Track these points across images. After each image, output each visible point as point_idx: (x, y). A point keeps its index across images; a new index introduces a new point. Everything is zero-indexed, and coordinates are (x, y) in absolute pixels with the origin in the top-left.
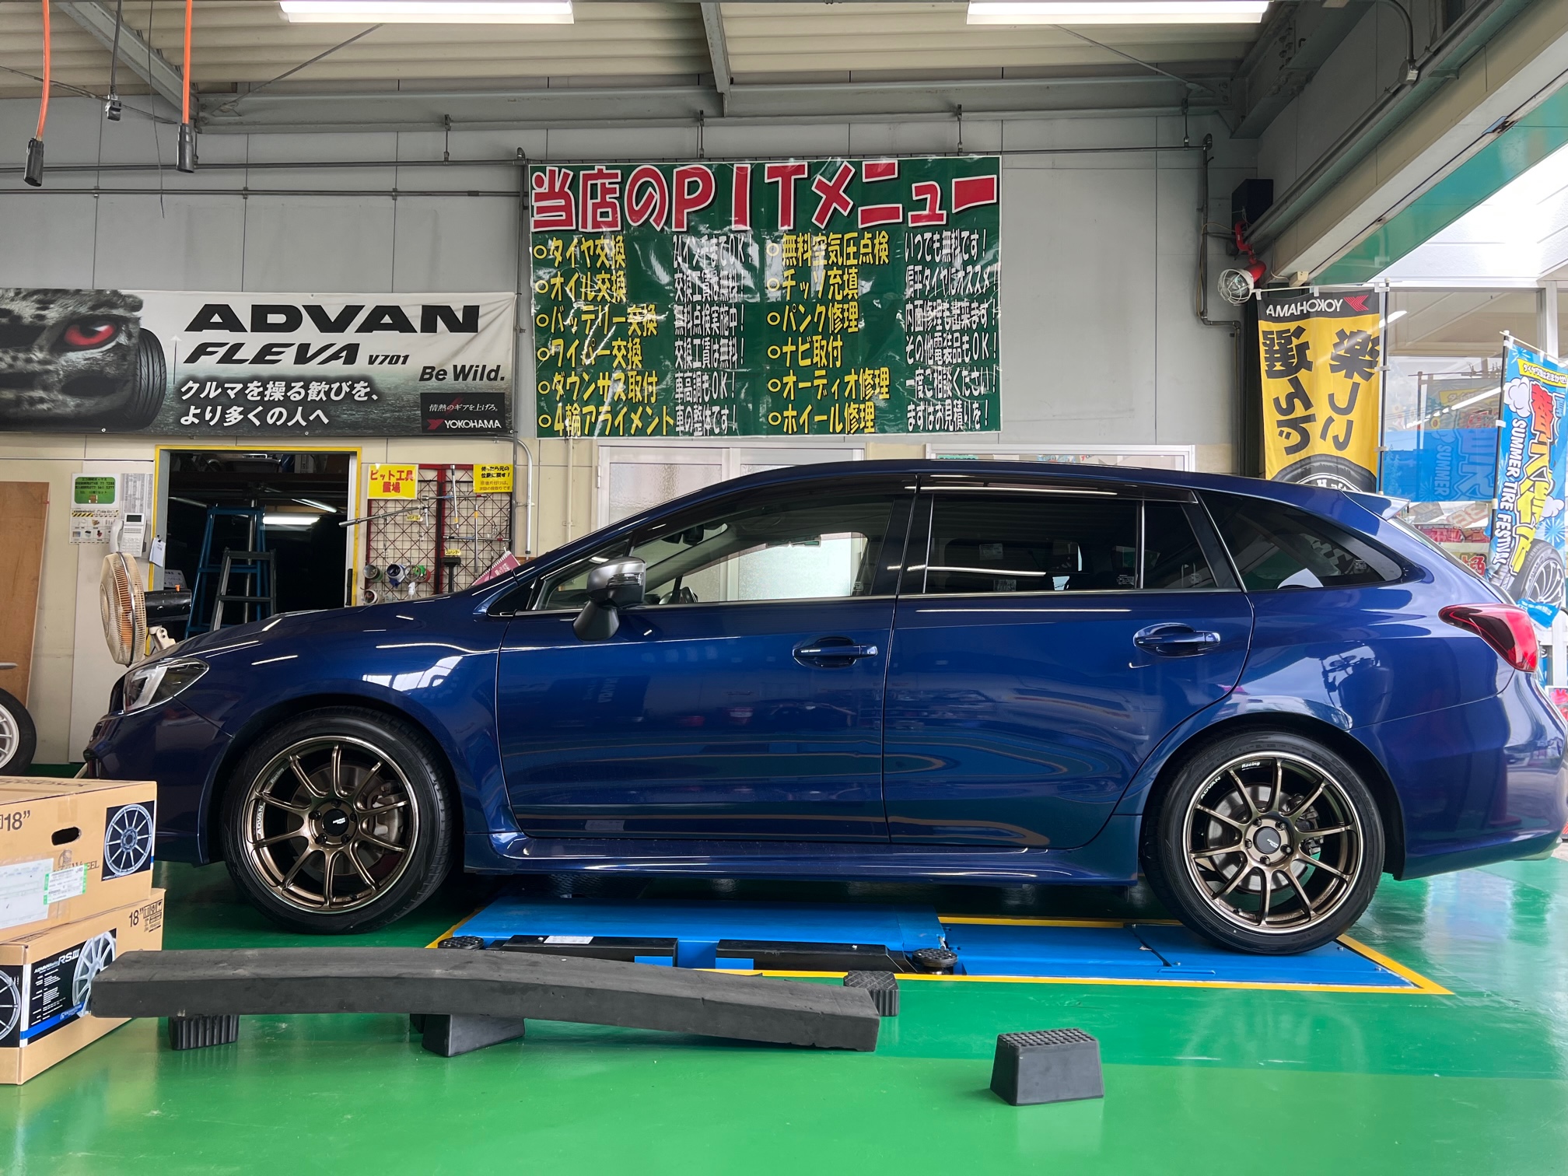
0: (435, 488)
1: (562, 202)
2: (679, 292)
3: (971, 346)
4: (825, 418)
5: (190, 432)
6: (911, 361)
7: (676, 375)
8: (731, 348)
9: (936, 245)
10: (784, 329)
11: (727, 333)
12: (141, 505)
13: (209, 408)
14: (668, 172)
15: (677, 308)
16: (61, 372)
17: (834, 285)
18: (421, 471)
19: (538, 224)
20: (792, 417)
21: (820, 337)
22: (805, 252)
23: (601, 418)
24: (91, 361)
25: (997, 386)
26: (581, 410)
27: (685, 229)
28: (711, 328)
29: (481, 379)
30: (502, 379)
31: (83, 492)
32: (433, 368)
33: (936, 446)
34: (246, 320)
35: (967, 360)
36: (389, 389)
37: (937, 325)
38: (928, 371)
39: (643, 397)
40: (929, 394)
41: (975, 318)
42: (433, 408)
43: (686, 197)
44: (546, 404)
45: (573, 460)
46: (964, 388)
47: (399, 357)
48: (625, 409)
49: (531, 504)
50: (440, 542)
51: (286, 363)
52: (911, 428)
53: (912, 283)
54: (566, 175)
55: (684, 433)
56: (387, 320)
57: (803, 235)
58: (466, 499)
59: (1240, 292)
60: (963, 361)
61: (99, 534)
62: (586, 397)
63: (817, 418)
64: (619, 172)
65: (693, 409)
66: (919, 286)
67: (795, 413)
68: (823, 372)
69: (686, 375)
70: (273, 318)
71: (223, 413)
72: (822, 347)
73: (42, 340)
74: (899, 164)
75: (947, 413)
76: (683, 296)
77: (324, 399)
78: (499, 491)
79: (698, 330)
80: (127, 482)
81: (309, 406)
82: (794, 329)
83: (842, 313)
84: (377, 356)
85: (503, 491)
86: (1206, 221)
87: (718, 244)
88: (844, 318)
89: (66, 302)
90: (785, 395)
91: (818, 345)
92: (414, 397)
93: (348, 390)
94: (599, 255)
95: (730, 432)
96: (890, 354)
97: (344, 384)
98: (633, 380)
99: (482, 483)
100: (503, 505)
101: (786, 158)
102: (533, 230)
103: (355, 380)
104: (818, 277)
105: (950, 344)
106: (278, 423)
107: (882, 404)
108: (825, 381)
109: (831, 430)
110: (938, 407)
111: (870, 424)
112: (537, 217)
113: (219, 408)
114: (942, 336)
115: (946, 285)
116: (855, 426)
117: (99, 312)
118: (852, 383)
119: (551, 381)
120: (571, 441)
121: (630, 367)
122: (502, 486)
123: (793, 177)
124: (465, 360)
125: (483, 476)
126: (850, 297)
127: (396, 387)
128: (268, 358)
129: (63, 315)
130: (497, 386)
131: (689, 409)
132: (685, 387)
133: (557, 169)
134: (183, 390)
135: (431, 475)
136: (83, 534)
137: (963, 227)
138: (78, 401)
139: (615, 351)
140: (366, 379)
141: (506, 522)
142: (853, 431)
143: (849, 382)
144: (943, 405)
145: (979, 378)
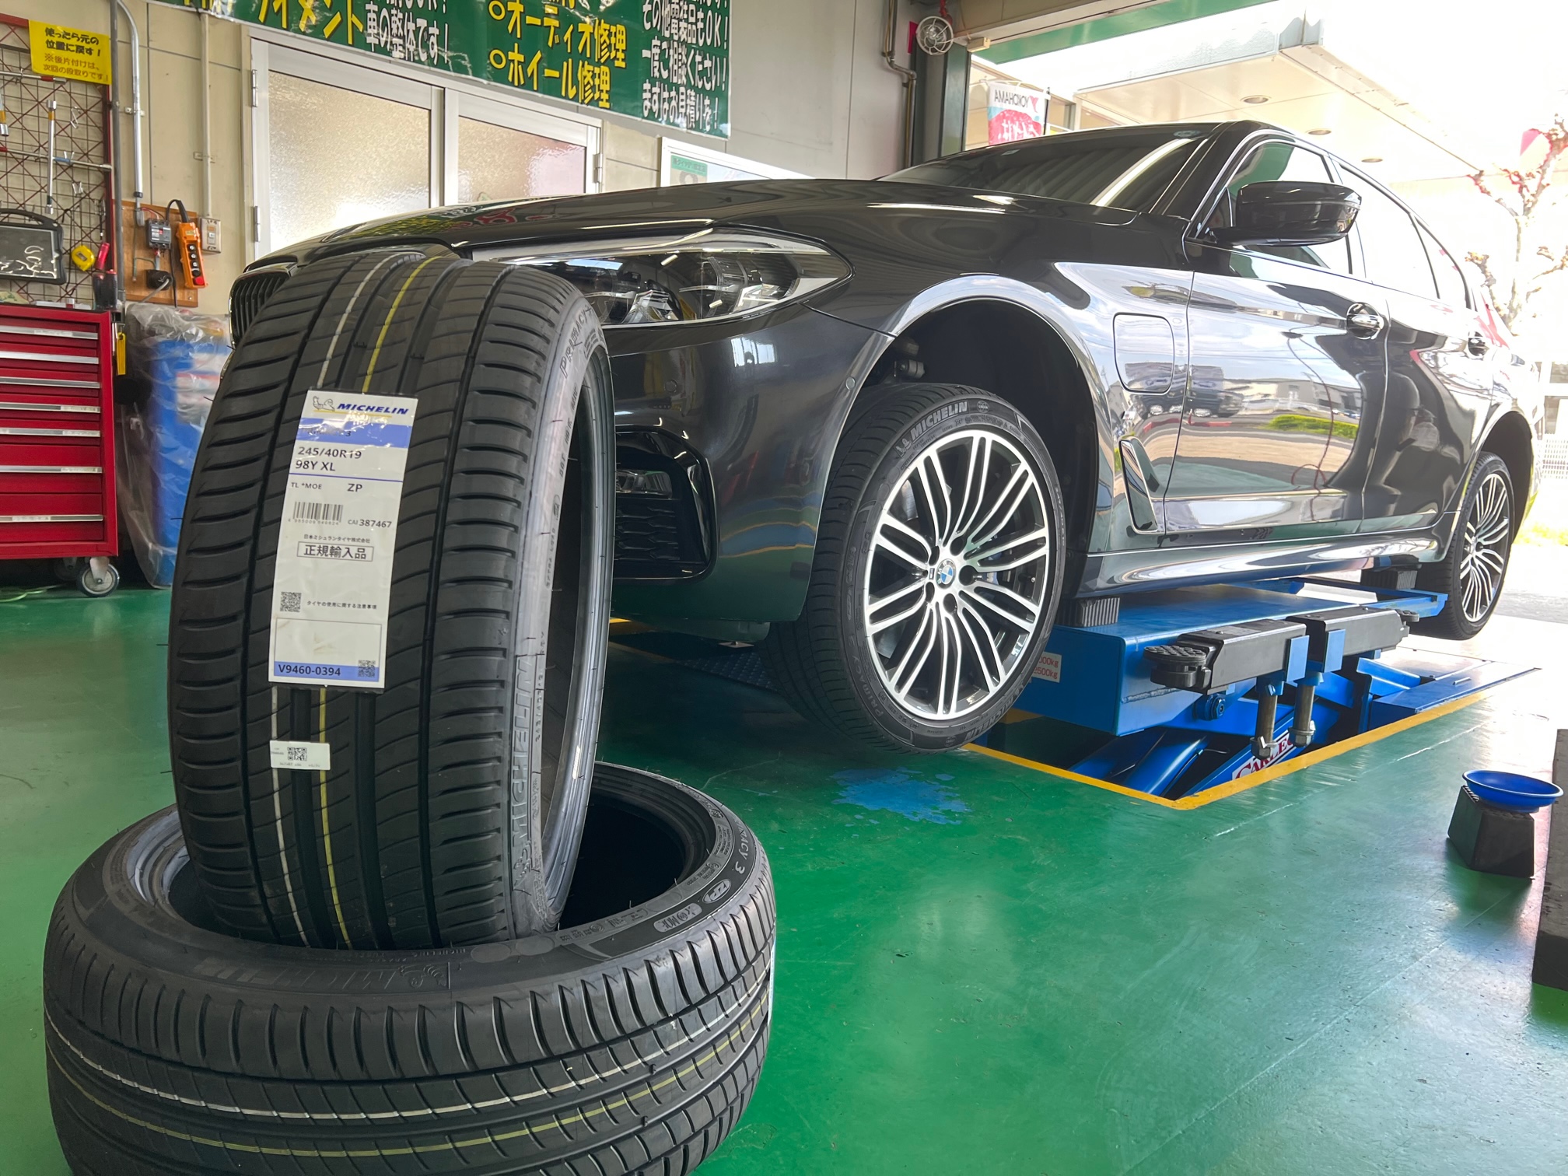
3: (705, 26)
4: (556, 74)
6: (647, 26)
20: (519, 63)
25: (726, 83)
33: (672, 142)
35: (701, 42)
38: (665, 45)
45: (209, 52)
46: (697, 77)
49: (140, 113)
55: (376, 49)
58: (18, 80)
63: (548, 73)
65: (391, 15)
67: (521, 58)
68: (554, 11)
75: (681, 104)
78: (81, 78)
85: (89, 79)
90: (510, 28)
95: (441, 64)
99: (49, 57)
100: (90, 103)
105: (686, 16)
108: (556, 23)
109: (563, 94)
110: (673, 94)
111: (605, 96)
114: (679, 4)
116: (589, 95)
118: (587, 35)
120: (206, 18)
122: (87, 69)
125: (50, 44)
131: (385, 12)
141: (95, 136)
142: (586, 101)
143: (583, 32)
144: (678, 93)
145: (711, 68)
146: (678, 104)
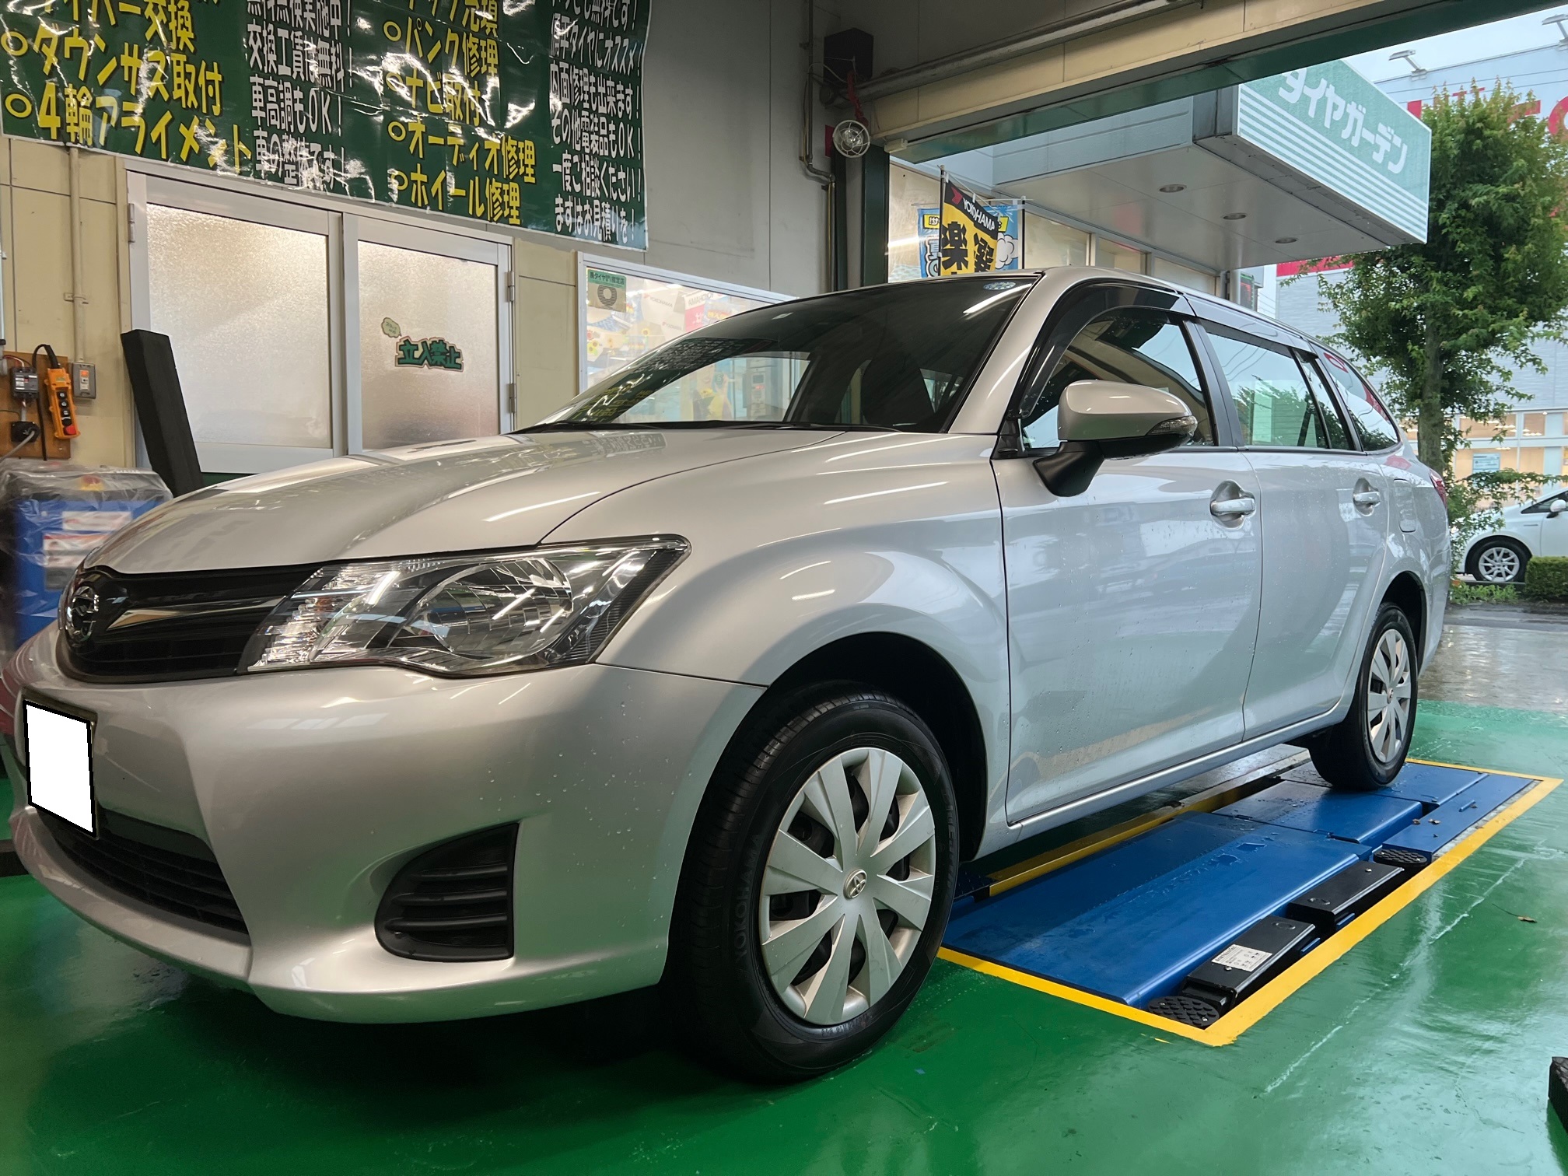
3: (617, 138)
4: (462, 193)
6: (557, 140)
7: (252, 79)
8: (333, 58)
11: (327, 34)
17: (470, 7)
20: (422, 183)
23: (127, 122)
26: (94, 102)
28: (302, 17)
33: (588, 256)
35: (614, 154)
37: (584, 101)
38: (576, 159)
40: (577, 188)
41: (621, 104)
44: (19, 75)
45: (82, 188)
46: (611, 189)
48: (168, 117)
52: (559, 228)
53: (557, 36)
55: (270, 176)
60: (610, 154)
62: (102, 77)
63: (453, 192)
67: (424, 178)
68: (458, 129)
69: (268, 83)
72: (457, 91)
75: (596, 217)
79: (283, 15)
82: (420, 54)
83: (479, 49)
86: (808, 61)
88: (481, 58)
90: (412, 149)
95: (338, 188)
98: (180, 69)
105: (596, 129)
108: (462, 142)
109: (471, 212)
110: (587, 207)
111: (515, 213)
115: (593, 52)
116: (498, 213)
118: (493, 152)
119: (30, 35)
120: (75, 152)
121: (173, 46)
126: (488, 31)
131: (275, 138)
132: (266, 101)
139: (149, 12)
142: (496, 219)
143: (490, 151)
144: (592, 206)
145: (625, 179)
146: (592, 217)
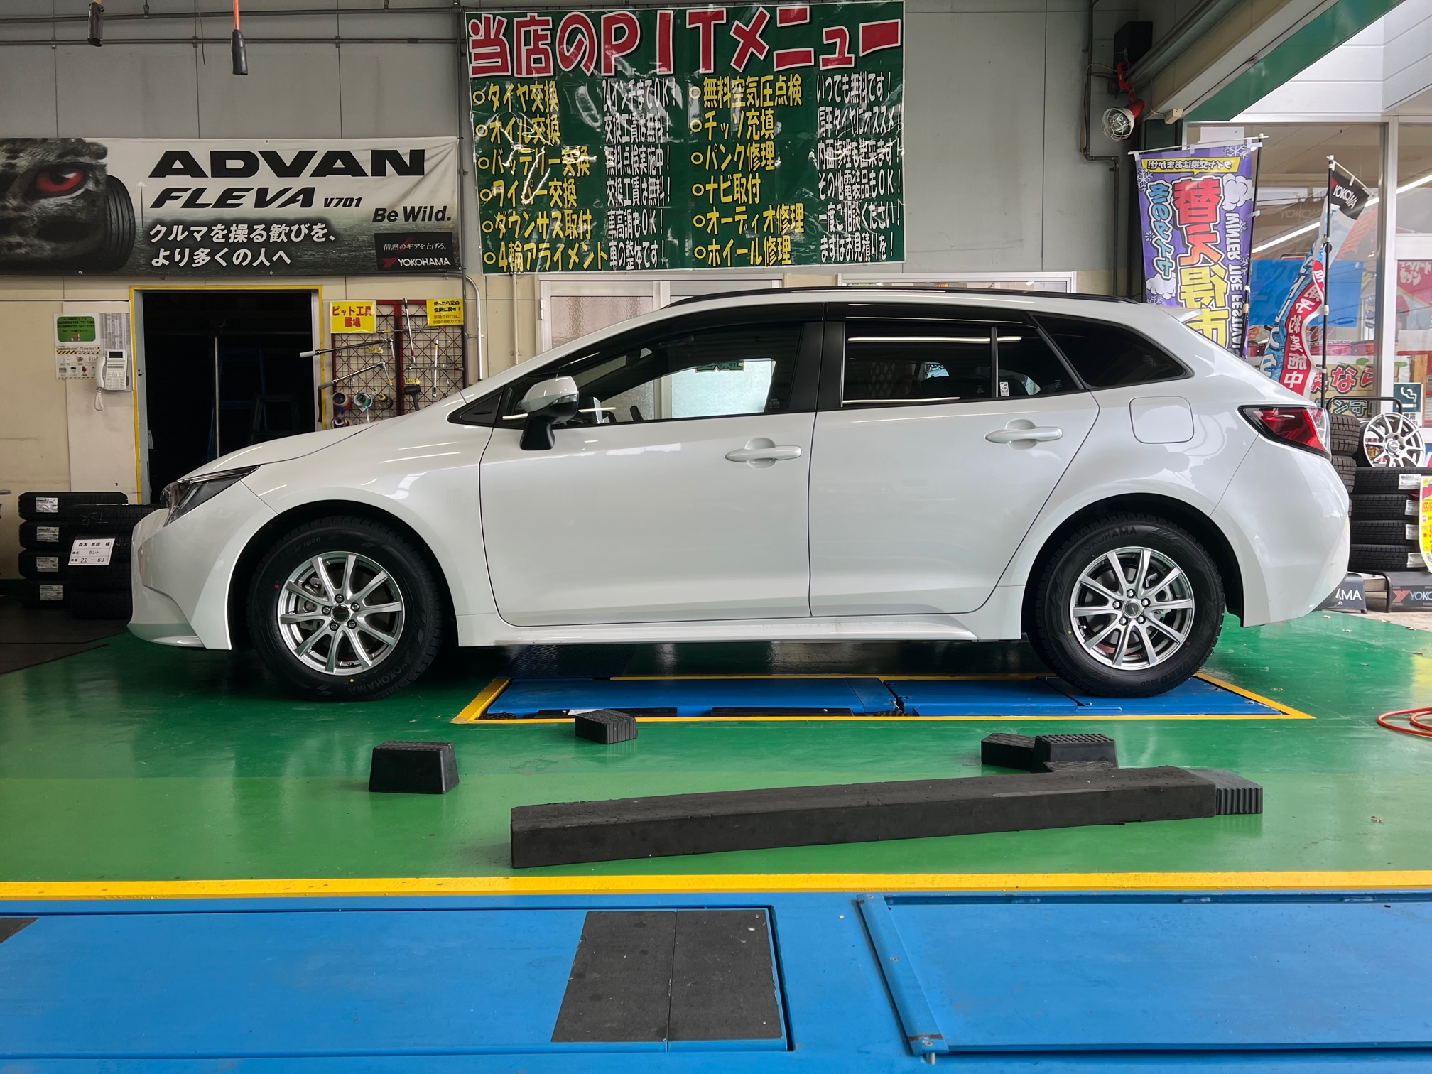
0: (392, 322)
1: (497, 49)
2: (609, 134)
3: (877, 182)
4: (746, 251)
5: (162, 272)
6: (823, 197)
7: (609, 213)
8: (658, 186)
9: (845, 87)
10: (707, 168)
11: (654, 173)
12: (121, 342)
13: (178, 250)
14: (595, 18)
15: (607, 150)
16: (35, 218)
17: (752, 125)
18: (378, 306)
19: (476, 70)
20: (716, 251)
21: (740, 175)
22: (725, 94)
23: (541, 254)
24: (63, 207)
25: (901, 219)
26: (523, 248)
27: (613, 74)
28: (639, 168)
29: (430, 219)
30: (449, 219)
31: (65, 331)
32: (385, 210)
33: (848, 276)
34: (206, 166)
35: (874, 195)
36: (345, 230)
37: (846, 162)
39: (579, 234)
40: (840, 228)
42: (387, 247)
43: (614, 43)
44: (492, 242)
45: (517, 294)
46: (871, 221)
47: (352, 200)
48: (563, 246)
49: (481, 335)
50: (399, 372)
51: (247, 207)
53: (823, 123)
54: (501, 23)
56: (339, 164)
57: (723, 78)
58: (422, 331)
59: (1122, 129)
60: (870, 196)
61: (84, 370)
62: (526, 235)
64: (550, 18)
65: (625, 245)
66: (829, 126)
67: (718, 247)
68: (743, 208)
69: (618, 212)
70: (232, 164)
71: (192, 255)
72: (742, 185)
73: (15, 187)
74: (811, 9)
75: (856, 245)
76: (613, 138)
77: (285, 240)
78: (451, 324)
79: (627, 170)
80: (106, 323)
81: (271, 248)
82: (716, 167)
83: (760, 152)
84: (332, 199)
85: (454, 324)
86: (1090, 62)
87: (644, 88)
88: (761, 156)
89: (35, 150)
90: (709, 230)
91: (738, 182)
92: (368, 237)
93: (307, 231)
94: (534, 100)
95: (660, 266)
96: (804, 189)
97: (302, 226)
98: (569, 218)
99: (436, 317)
100: (456, 336)
101: (706, 4)
102: (471, 76)
103: (312, 222)
104: (736, 118)
105: (858, 180)
106: (244, 264)
107: (798, 238)
109: (752, 263)
111: (787, 256)
112: (475, 64)
113: (187, 250)
114: (851, 173)
115: (855, 125)
117: (67, 159)
118: (770, 218)
119: (494, 222)
120: (515, 276)
121: (566, 206)
122: (453, 319)
123: (713, 23)
124: (414, 201)
125: (436, 310)
126: (766, 137)
127: (351, 228)
128: (229, 202)
129: (32, 163)
130: (445, 226)
131: (621, 244)
133: (491, 16)
134: (152, 233)
135: (387, 310)
136: (69, 369)
137: (870, 69)
138: (54, 245)
139: (552, 191)
140: (323, 221)
141: (459, 352)
142: (771, 264)
143: (767, 217)
144: (853, 238)
145: (885, 212)
146: (854, 246)
